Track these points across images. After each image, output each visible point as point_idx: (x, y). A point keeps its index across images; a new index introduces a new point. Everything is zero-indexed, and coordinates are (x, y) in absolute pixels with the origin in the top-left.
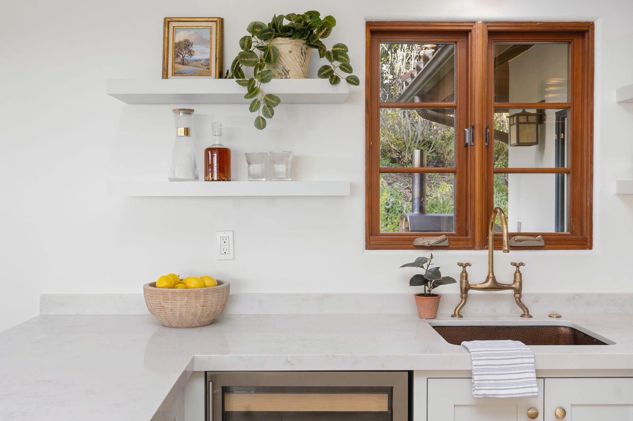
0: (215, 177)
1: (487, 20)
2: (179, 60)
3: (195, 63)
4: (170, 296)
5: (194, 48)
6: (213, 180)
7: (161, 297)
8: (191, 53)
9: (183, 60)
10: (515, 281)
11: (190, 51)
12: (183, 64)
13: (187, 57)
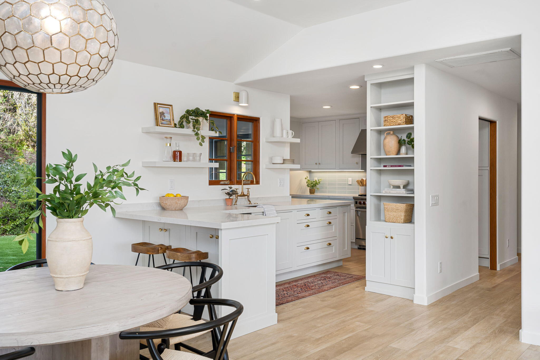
0: (178, 161)
1: (238, 114)
2: (161, 119)
3: (166, 120)
4: (180, 199)
5: (165, 115)
6: (177, 162)
7: (177, 199)
8: (165, 116)
9: (163, 119)
10: (247, 194)
11: (164, 116)
12: (163, 120)
13: (164, 118)
